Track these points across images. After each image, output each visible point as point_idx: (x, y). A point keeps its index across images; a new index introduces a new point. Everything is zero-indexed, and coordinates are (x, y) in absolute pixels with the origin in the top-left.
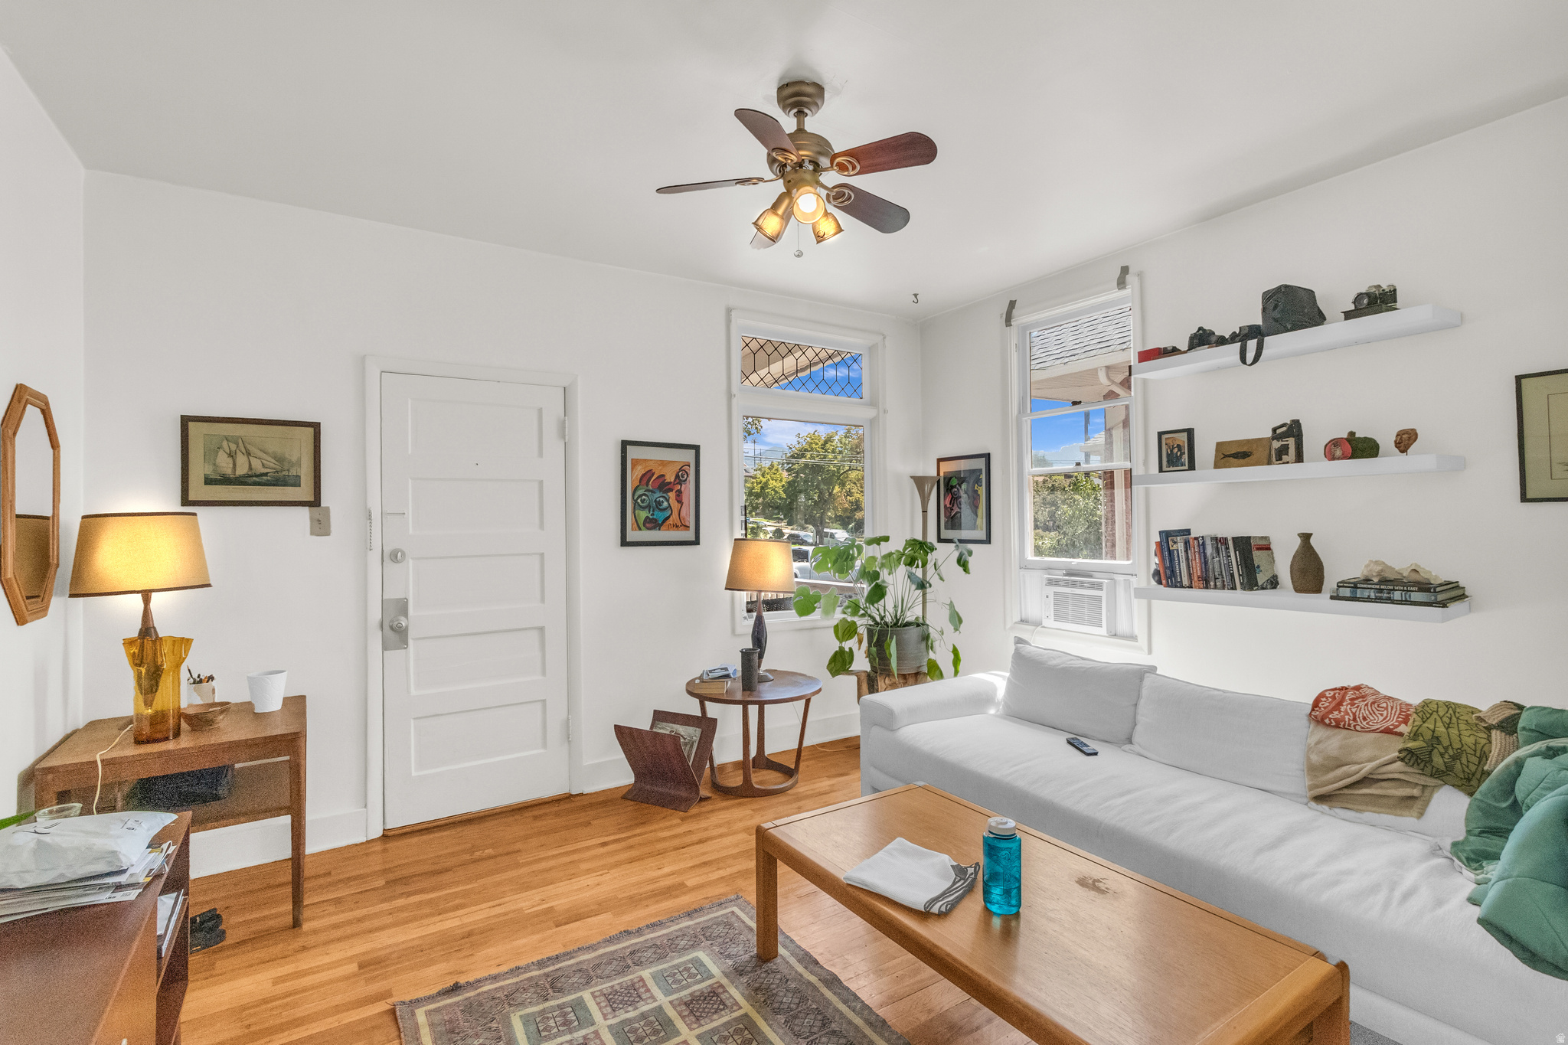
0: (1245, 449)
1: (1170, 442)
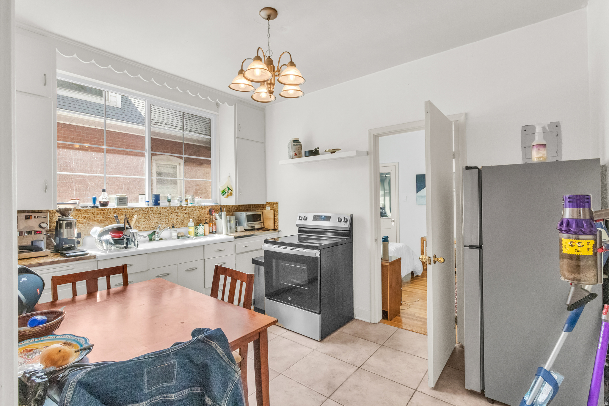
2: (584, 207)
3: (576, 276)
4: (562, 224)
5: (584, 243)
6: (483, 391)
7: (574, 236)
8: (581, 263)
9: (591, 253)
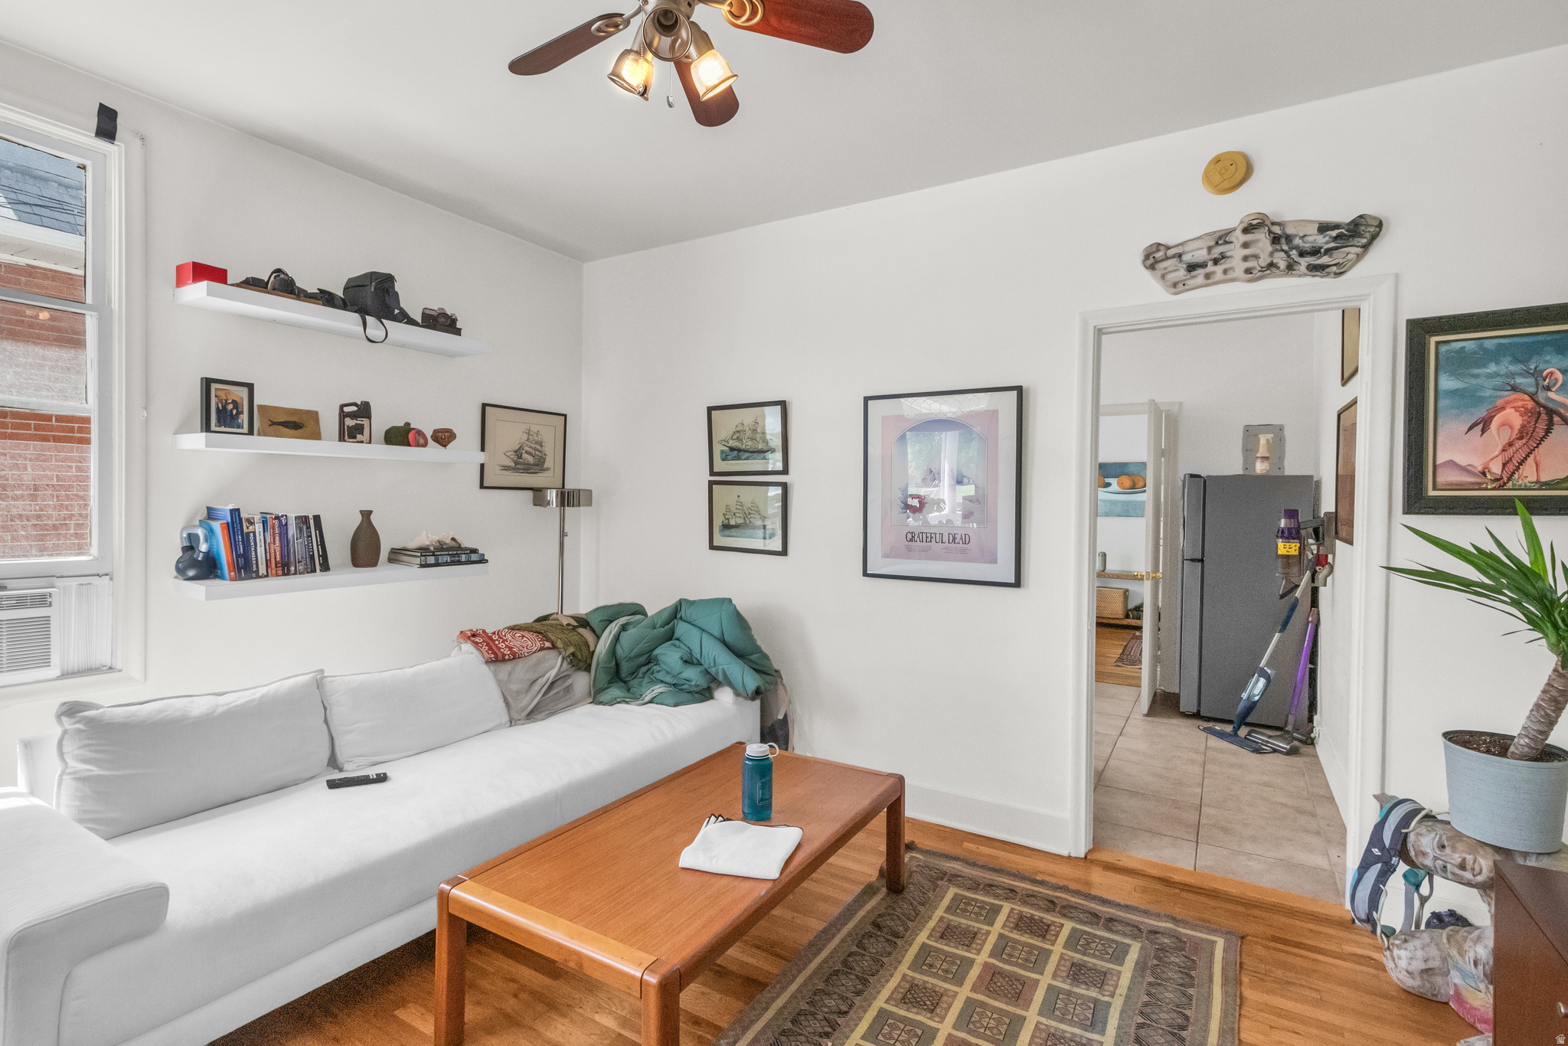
0: (294, 419)
1: (222, 394)
2: (1294, 519)
3: (1287, 571)
4: (1279, 531)
5: (1293, 545)
6: (1199, 711)
7: (1287, 540)
8: (1290, 561)
9: (1297, 553)
